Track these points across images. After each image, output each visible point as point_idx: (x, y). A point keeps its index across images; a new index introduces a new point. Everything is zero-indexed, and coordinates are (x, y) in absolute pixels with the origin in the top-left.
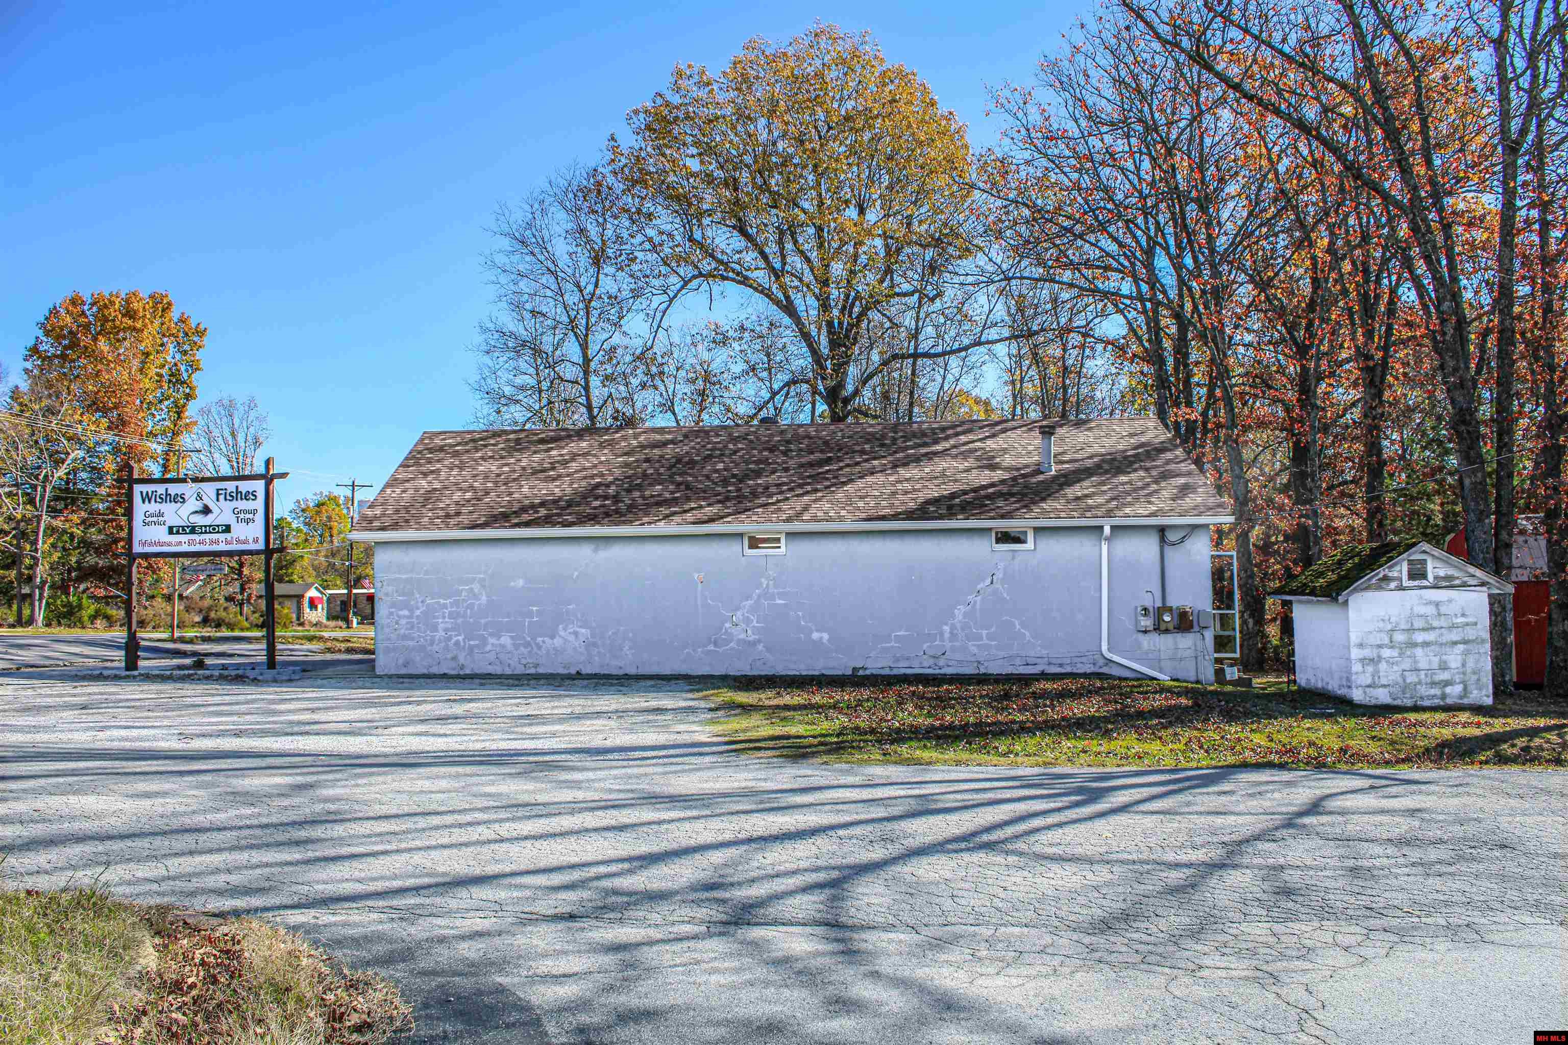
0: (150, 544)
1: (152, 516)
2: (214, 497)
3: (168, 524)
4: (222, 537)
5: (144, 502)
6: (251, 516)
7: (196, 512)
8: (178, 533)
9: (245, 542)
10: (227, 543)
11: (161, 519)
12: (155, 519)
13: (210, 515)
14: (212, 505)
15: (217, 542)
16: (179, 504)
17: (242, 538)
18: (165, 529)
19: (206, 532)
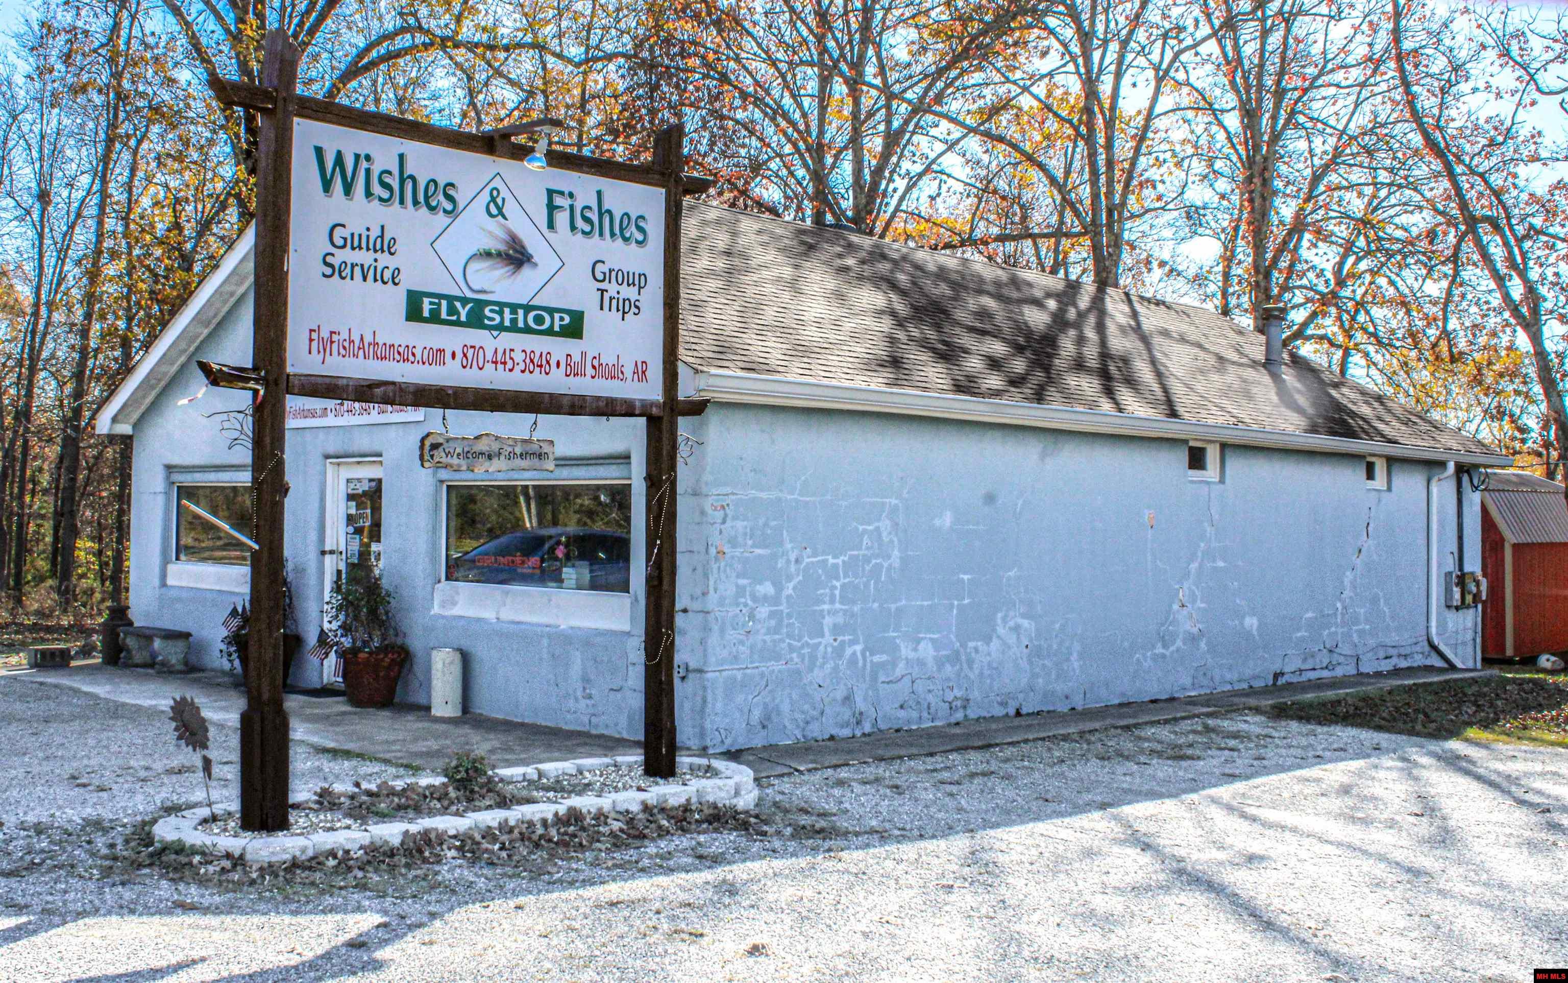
0: (350, 348)
1: (354, 243)
2: (542, 219)
3: (408, 281)
4: (559, 348)
5: (327, 186)
6: (630, 293)
7: (488, 254)
8: (435, 318)
9: (615, 373)
10: (573, 370)
11: (384, 259)
12: (365, 257)
13: (526, 271)
14: (533, 243)
15: (541, 364)
16: (441, 219)
17: (608, 359)
18: (397, 299)
19: (513, 328)
